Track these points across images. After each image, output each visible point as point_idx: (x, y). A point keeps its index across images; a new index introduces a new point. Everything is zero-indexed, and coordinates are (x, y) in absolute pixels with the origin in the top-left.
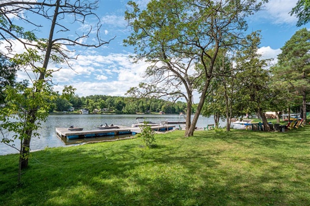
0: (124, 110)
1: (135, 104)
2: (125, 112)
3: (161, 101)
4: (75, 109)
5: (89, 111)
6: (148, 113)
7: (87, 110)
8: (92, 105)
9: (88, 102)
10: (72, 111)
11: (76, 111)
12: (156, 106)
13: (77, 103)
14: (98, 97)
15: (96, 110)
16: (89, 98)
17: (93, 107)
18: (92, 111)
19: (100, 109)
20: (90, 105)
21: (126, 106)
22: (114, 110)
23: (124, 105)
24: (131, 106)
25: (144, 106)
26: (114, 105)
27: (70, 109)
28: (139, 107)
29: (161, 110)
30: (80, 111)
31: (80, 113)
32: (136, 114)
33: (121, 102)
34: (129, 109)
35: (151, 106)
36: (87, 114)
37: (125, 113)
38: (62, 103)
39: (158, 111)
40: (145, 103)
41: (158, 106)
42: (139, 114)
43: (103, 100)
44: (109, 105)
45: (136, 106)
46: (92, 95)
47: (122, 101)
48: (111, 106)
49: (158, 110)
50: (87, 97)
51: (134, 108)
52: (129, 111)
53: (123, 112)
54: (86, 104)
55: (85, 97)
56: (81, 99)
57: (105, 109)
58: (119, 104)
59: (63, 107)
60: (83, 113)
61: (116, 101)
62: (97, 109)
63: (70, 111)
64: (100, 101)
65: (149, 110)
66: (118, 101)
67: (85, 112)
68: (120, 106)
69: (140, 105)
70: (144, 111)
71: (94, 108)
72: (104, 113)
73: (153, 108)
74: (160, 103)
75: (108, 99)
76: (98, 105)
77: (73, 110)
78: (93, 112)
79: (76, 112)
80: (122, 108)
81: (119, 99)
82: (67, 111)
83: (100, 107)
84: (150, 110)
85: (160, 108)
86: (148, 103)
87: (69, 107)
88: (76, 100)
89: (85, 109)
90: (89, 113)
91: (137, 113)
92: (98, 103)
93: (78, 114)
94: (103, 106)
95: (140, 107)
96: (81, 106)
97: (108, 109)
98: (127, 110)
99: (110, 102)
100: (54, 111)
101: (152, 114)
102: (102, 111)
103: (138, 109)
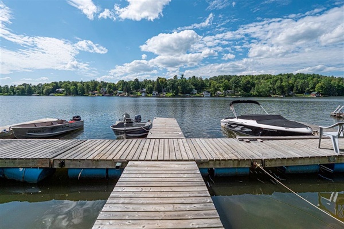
0: (253, 92)
1: (269, 83)
2: (254, 94)
3: (314, 77)
4: (198, 91)
5: (211, 94)
6: (289, 96)
7: (209, 92)
8: (214, 87)
9: (210, 84)
10: (195, 94)
11: (199, 93)
12: (306, 84)
13: (200, 85)
14: (221, 77)
15: (218, 92)
16: (213, 80)
17: (216, 88)
18: (214, 94)
19: (223, 92)
20: (212, 86)
21: (256, 87)
22: (239, 92)
23: (253, 85)
24: (264, 86)
25: (283, 86)
26: (240, 86)
27: (193, 92)
28: (275, 87)
29: (314, 91)
30: (202, 93)
31: (202, 96)
32: (271, 96)
33: (249, 81)
34: (261, 90)
35: (295, 85)
36: (209, 97)
37: (254, 96)
38: (185, 86)
39: (310, 93)
40: (285, 82)
41: (308, 84)
42: (276, 97)
43: (227, 81)
44: (233, 86)
45: (270, 86)
46: (215, 76)
47: (251, 81)
48: (236, 87)
49: (308, 90)
50: (211, 79)
51: (268, 89)
52: (260, 93)
53: (251, 94)
54: (208, 86)
55: (208, 79)
56: (204, 81)
57: (229, 91)
58: (246, 85)
59: (186, 89)
60: (205, 96)
61: (243, 81)
62: (220, 91)
63: (193, 93)
64: (222, 82)
65: (292, 91)
66: (245, 81)
67: (206, 94)
68: (248, 87)
69: (276, 84)
70: (283, 93)
71: (216, 90)
72: (228, 96)
73: (299, 87)
74: (312, 79)
75: (232, 79)
76: (220, 87)
77: (196, 92)
78: (216, 94)
79: (198, 95)
80: (251, 90)
81: (246, 78)
82: (190, 93)
83: (224, 89)
84: (294, 92)
85: (313, 88)
86: (290, 82)
87: (191, 89)
88: (199, 83)
89: (207, 92)
90: (211, 96)
91: (273, 96)
92: (221, 85)
93: (200, 97)
94: (227, 88)
95: (277, 88)
96: (204, 89)
97: (233, 91)
98: (257, 91)
99: (235, 82)
100: (179, 94)
101: (297, 97)
102: (225, 93)
103: (274, 89)
